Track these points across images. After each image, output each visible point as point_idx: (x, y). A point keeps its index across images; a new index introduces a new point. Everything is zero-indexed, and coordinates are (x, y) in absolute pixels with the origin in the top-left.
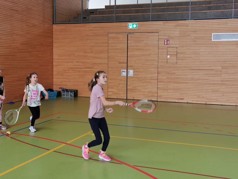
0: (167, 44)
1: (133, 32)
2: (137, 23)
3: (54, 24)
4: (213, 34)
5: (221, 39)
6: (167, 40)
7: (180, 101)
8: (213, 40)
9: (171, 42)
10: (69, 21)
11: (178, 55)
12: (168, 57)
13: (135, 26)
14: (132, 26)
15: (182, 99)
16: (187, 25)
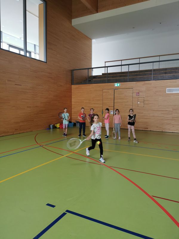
0: (138, 95)
1: (117, 88)
2: (120, 83)
3: (72, 84)
4: (167, 89)
5: (173, 92)
6: (138, 93)
7: (146, 130)
8: (167, 93)
9: (140, 94)
10: (81, 83)
11: (145, 102)
12: (139, 103)
13: (118, 85)
14: (117, 85)
15: (147, 128)
16: (151, 84)
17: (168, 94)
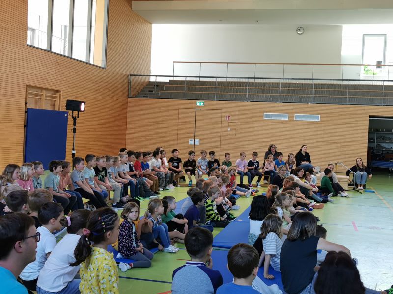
0: (228, 120)
1: (200, 108)
2: (204, 101)
3: (128, 97)
4: (264, 113)
6: (229, 117)
8: (264, 118)
9: (232, 118)
11: (237, 129)
12: (229, 130)
13: (202, 104)
14: (199, 103)
16: (245, 106)
17: (266, 121)
